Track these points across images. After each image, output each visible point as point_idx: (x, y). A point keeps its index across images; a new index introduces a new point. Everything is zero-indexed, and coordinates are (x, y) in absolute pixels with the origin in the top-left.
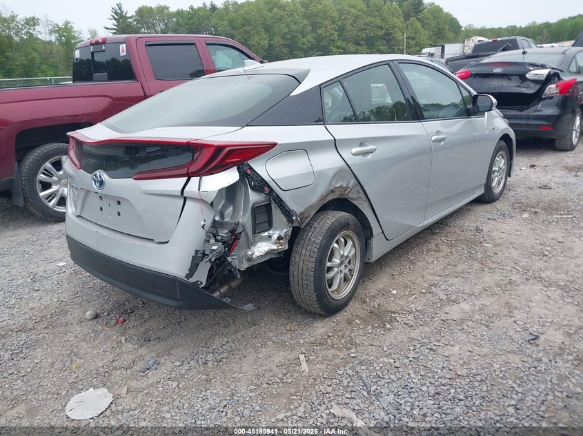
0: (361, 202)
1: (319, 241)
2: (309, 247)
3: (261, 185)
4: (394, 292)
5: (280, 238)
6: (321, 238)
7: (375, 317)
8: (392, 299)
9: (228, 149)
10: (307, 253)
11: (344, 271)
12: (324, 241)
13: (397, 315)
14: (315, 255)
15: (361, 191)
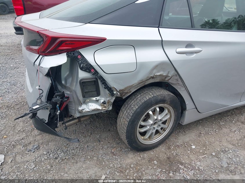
0: (179, 87)
1: (135, 109)
2: (128, 111)
3: (89, 68)
4: (193, 147)
5: (104, 103)
6: (137, 107)
7: (169, 162)
8: (189, 152)
9: (61, 39)
10: (126, 114)
11: (156, 128)
12: (138, 110)
13: (182, 167)
14: (130, 118)
15: (179, 80)
